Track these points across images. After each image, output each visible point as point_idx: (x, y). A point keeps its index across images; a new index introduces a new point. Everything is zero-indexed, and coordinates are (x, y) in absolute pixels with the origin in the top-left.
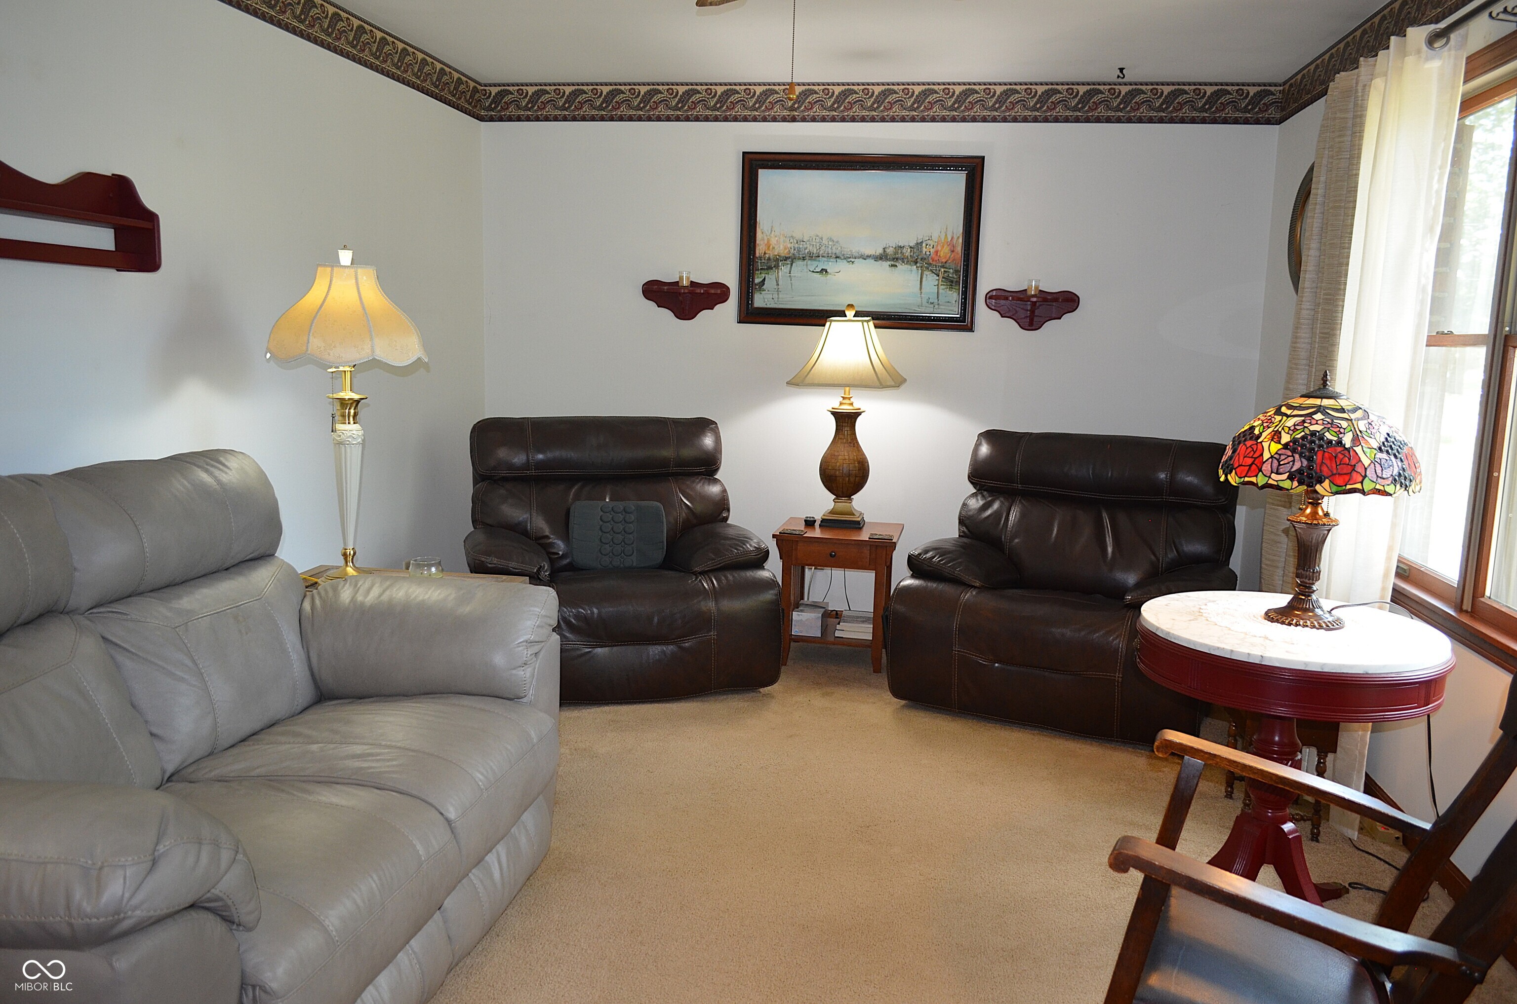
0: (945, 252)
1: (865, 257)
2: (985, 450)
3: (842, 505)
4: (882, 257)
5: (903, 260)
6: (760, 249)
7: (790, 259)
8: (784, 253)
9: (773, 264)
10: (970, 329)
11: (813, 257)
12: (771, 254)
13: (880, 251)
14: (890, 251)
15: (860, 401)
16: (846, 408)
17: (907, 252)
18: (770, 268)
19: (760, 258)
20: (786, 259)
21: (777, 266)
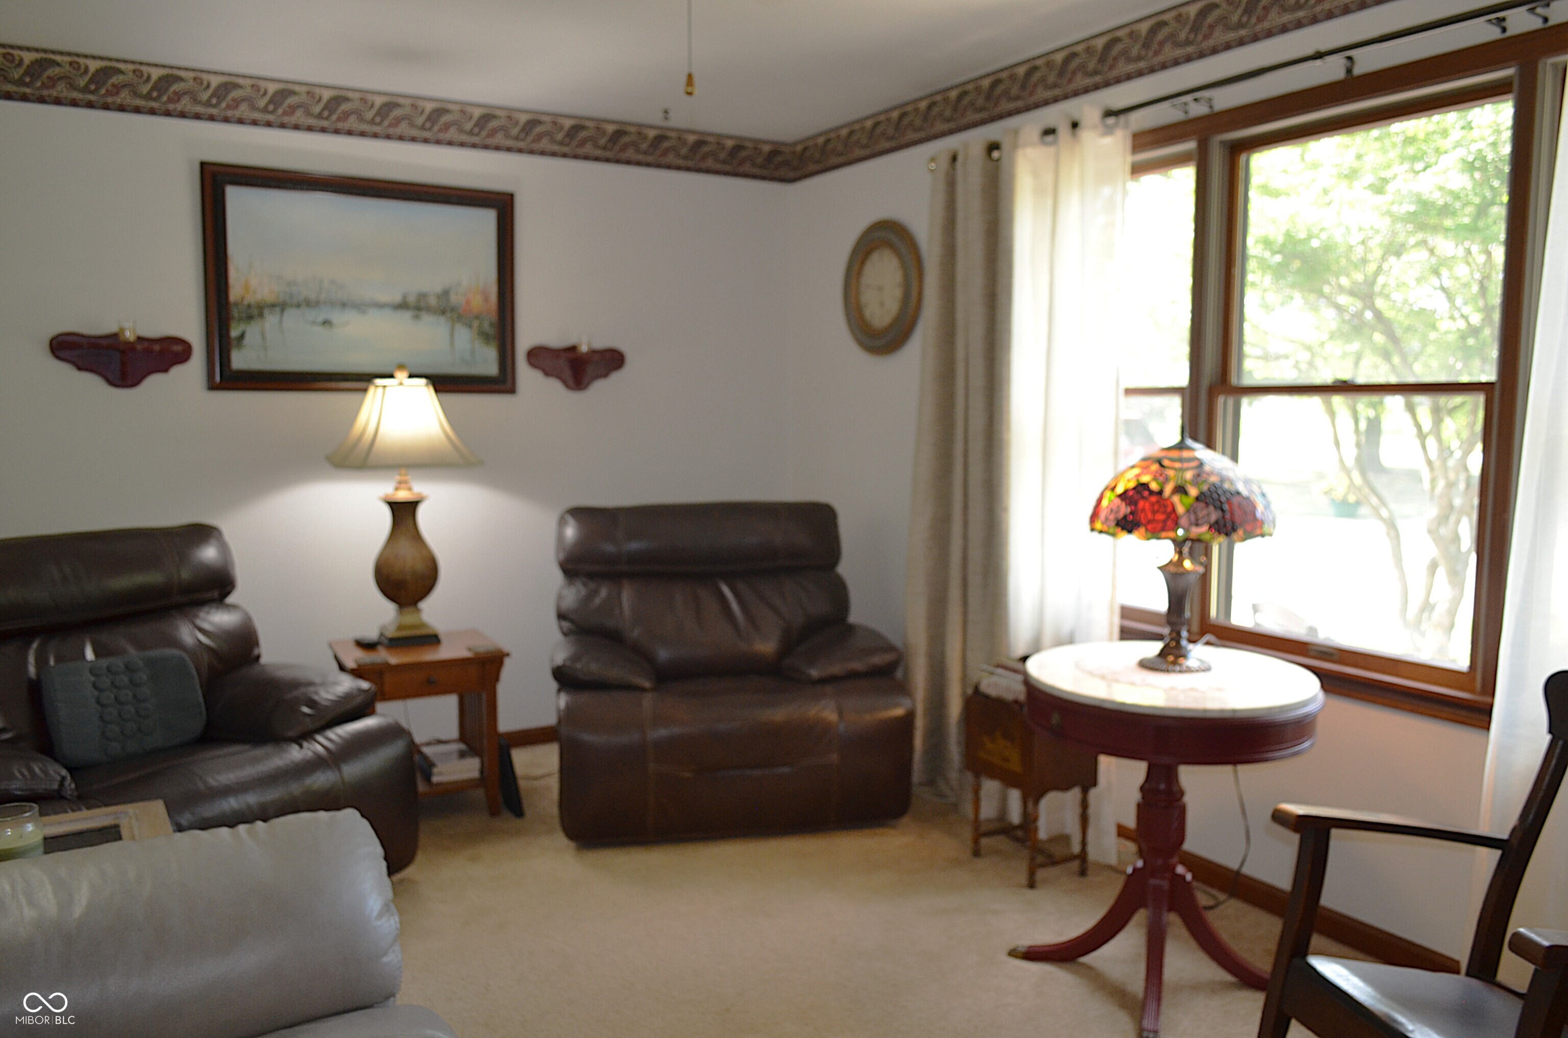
0: (477, 303)
1: (380, 306)
2: (570, 532)
3: (409, 618)
4: (403, 306)
5: (429, 309)
6: (235, 293)
7: (280, 306)
8: (269, 298)
9: (255, 312)
10: (512, 390)
11: (309, 304)
12: (250, 299)
13: (397, 298)
14: (412, 299)
15: (419, 487)
16: (403, 495)
17: (433, 301)
18: (250, 318)
19: (236, 304)
20: (273, 306)
21: (261, 315)
